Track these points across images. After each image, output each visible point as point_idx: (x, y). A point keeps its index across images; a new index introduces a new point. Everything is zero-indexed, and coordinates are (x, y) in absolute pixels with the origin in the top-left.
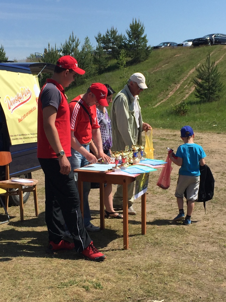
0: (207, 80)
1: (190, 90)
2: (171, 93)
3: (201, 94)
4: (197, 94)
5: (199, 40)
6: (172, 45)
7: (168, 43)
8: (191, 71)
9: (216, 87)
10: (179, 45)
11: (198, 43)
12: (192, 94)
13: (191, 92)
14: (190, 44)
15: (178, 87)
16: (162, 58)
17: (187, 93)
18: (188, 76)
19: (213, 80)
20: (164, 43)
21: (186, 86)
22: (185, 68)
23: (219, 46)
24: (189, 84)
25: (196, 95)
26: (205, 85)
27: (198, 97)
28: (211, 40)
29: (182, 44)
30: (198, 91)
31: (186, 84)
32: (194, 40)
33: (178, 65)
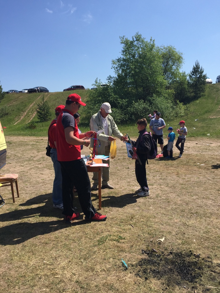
0: (43, 110)
1: (33, 115)
2: (22, 117)
3: (41, 118)
4: (38, 117)
5: (31, 89)
6: (15, 92)
7: (13, 90)
8: (31, 106)
9: (48, 114)
10: (20, 92)
11: (31, 91)
12: (34, 117)
14: (26, 91)
15: (25, 114)
16: (12, 98)
17: (32, 117)
18: (30, 108)
19: (47, 110)
20: (11, 91)
21: (30, 113)
22: (27, 104)
23: (43, 93)
24: (32, 112)
26: (42, 112)
27: (39, 119)
28: (38, 90)
29: (22, 92)
31: (30, 112)
32: (29, 89)
33: (23, 102)
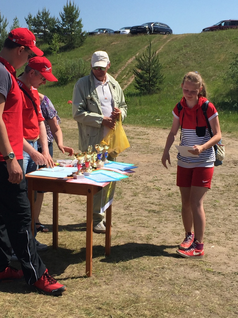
0: (148, 71)
1: (129, 81)
3: (141, 86)
4: (137, 85)
5: (137, 27)
6: (107, 32)
7: (103, 30)
8: (130, 61)
9: (157, 79)
10: (116, 32)
11: (137, 31)
12: (131, 85)
13: (129, 83)
14: (128, 31)
15: (116, 77)
16: (99, 45)
17: (126, 84)
18: (126, 65)
19: (154, 71)
20: (100, 30)
21: (125, 76)
22: (123, 57)
23: (158, 36)
24: (128, 74)
25: (136, 87)
26: (145, 75)
27: (138, 88)
28: (150, 29)
29: (119, 32)
30: (138, 83)
31: (125, 74)
32: (132, 28)
33: (115, 54)
